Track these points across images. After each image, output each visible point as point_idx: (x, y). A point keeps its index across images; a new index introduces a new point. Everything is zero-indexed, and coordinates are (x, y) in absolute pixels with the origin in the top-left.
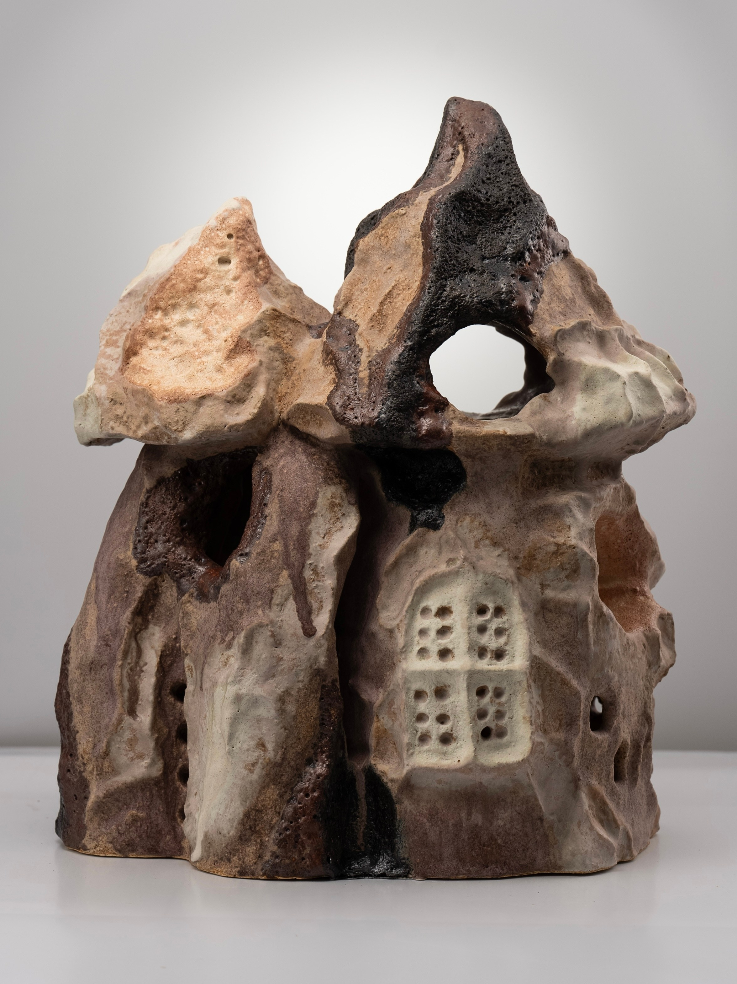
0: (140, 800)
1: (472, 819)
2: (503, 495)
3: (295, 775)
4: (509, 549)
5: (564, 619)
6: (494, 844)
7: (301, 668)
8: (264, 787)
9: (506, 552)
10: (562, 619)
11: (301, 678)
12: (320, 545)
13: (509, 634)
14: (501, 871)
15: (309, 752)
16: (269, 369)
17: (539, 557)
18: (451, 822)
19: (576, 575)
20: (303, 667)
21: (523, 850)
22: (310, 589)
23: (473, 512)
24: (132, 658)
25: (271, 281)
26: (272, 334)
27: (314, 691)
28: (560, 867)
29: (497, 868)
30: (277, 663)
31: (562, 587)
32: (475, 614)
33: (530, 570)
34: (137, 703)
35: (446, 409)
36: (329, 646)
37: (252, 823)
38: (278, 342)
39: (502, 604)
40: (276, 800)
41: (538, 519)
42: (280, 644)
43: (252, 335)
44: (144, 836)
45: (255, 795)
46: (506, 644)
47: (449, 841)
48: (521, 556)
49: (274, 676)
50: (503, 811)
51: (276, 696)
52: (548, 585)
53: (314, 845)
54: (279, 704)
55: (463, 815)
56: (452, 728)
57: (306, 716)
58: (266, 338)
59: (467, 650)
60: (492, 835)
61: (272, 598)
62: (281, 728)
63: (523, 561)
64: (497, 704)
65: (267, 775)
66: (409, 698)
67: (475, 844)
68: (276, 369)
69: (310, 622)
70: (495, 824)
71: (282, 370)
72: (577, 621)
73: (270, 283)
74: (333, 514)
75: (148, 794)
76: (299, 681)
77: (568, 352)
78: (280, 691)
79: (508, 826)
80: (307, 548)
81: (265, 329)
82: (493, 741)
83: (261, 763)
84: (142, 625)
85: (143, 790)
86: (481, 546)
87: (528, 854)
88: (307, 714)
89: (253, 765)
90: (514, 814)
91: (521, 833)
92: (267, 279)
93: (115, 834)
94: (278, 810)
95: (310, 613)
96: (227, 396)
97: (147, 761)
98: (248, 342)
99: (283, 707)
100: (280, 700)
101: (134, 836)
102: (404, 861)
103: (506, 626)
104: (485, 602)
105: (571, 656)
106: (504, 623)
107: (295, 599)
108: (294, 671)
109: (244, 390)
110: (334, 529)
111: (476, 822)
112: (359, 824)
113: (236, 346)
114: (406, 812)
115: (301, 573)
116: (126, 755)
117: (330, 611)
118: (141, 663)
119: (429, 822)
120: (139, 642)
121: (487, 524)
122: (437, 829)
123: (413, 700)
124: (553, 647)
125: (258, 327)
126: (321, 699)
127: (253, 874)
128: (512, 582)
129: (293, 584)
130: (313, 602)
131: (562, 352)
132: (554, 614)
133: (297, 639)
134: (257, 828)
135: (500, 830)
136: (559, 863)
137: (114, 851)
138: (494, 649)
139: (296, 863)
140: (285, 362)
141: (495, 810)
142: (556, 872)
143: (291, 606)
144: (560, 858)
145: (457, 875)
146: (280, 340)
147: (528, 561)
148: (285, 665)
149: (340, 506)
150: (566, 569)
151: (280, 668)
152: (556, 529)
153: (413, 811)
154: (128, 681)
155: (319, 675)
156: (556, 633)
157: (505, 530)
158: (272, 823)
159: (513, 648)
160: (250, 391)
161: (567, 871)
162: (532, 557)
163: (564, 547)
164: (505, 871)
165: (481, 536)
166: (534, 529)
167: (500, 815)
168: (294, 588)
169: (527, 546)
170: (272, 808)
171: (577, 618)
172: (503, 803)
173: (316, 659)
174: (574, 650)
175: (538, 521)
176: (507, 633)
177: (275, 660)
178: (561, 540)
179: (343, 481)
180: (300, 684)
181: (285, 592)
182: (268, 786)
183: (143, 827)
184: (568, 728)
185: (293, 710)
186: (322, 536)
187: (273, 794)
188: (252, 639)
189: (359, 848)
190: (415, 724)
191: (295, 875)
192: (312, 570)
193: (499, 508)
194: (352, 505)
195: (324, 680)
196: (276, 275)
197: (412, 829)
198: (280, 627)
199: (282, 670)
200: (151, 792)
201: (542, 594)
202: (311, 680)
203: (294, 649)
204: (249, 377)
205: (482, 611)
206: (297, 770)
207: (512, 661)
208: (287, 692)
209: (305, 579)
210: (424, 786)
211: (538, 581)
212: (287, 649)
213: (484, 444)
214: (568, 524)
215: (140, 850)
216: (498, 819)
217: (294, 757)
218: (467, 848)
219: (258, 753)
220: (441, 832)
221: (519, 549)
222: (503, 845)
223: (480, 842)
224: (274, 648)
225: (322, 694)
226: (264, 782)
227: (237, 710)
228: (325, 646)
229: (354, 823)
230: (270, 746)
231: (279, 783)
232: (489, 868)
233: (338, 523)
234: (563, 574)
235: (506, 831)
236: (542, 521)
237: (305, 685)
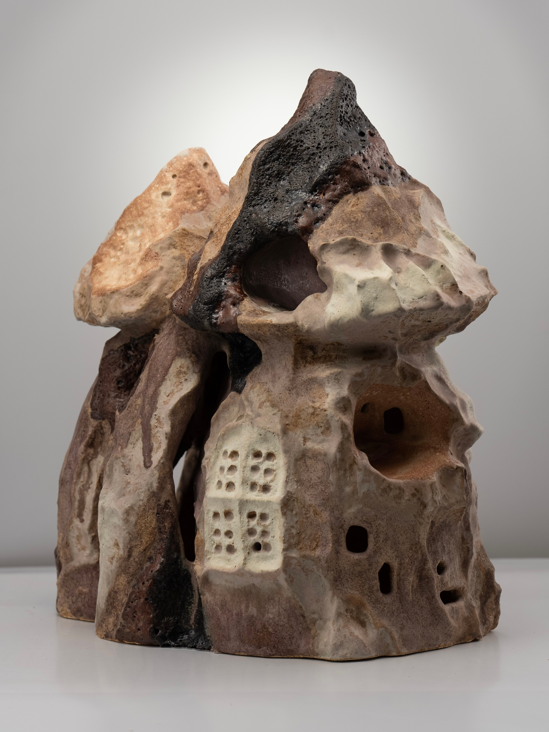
0: (85, 580)
1: (249, 611)
2: (283, 369)
3: (139, 568)
4: (282, 410)
5: (320, 465)
6: (266, 631)
7: (142, 491)
8: (118, 575)
9: (280, 412)
10: (318, 464)
11: (141, 498)
12: (164, 402)
13: (276, 474)
14: (270, 652)
15: (151, 552)
16: (168, 273)
17: (303, 416)
18: (235, 612)
19: (329, 432)
20: (143, 490)
21: (290, 638)
22: (153, 433)
23: (262, 381)
24: (84, 478)
25: (207, 208)
26: (179, 248)
27: (152, 508)
28: (317, 654)
29: (267, 649)
30: (126, 485)
31: (319, 440)
32: (251, 457)
33: (296, 426)
34: (84, 510)
35: (241, 303)
36: (159, 475)
37: (112, 601)
38: (182, 254)
39: (274, 451)
40: (125, 585)
41: (307, 388)
42: (129, 472)
43: (161, 248)
44: (86, 605)
45: (114, 581)
46: (272, 481)
47: (234, 626)
48: (291, 415)
49: (124, 495)
50: (272, 607)
51: (124, 509)
52: (309, 439)
53: (145, 620)
54: (126, 515)
55: (243, 607)
56: (234, 541)
57: (145, 526)
58: (174, 250)
59: (241, 484)
60: (265, 624)
61: (129, 439)
62: (127, 533)
63: (292, 420)
64: (263, 526)
65: (120, 566)
66: (209, 517)
67: (251, 630)
68: (175, 273)
69: (150, 457)
70: (266, 616)
71: (180, 273)
72: (329, 467)
73: (206, 210)
74: (178, 379)
75: (90, 575)
76: (140, 500)
77: (328, 262)
78: (127, 506)
79: (277, 619)
80: (156, 403)
81: (173, 243)
82: (262, 553)
83: (117, 558)
84: (93, 455)
85: (86, 572)
86: (263, 407)
87: (294, 641)
88: (147, 525)
89: (113, 558)
90: (281, 610)
91: (287, 625)
92: (204, 207)
93: (71, 603)
94: (126, 593)
95: (151, 450)
96: (127, 292)
97: (88, 552)
98: (156, 253)
99: (128, 518)
100: (126, 512)
101: (80, 604)
102: (208, 638)
103: (274, 468)
104: (259, 449)
105: (324, 493)
106: (273, 465)
107: (143, 440)
108: (137, 492)
109: (142, 288)
110: (175, 391)
111: (252, 614)
112: (193, 608)
113: (146, 255)
114: (207, 602)
115: (149, 420)
116: (77, 547)
117: (164, 450)
118: (90, 482)
119: (221, 611)
120: (91, 467)
121: (270, 390)
122: (225, 616)
123: (212, 519)
124: (310, 486)
125: (168, 242)
126: (158, 513)
127: (111, 638)
128: (278, 435)
129: (143, 429)
130: (154, 443)
131: (324, 261)
132: (313, 461)
133: (140, 469)
134: (115, 605)
135: (271, 621)
136: (316, 650)
137: (71, 615)
138: (262, 484)
139: (134, 632)
140: (184, 268)
141: (266, 606)
142: (315, 657)
143: (140, 445)
144: (317, 647)
145: (239, 652)
146: (185, 252)
147: (295, 419)
148: (131, 487)
149: (185, 374)
150: (321, 427)
151: (128, 489)
152: (318, 396)
153: (212, 601)
154: (79, 494)
155: (155, 497)
156: (314, 475)
157: (281, 395)
158: (123, 601)
159: (277, 484)
160: (146, 288)
161: (322, 657)
162: (298, 416)
163: (319, 409)
164: (274, 653)
165: (265, 399)
166: (302, 396)
167: (270, 610)
168: (143, 432)
169: (295, 408)
170: (123, 591)
171: (328, 464)
172: (272, 601)
173: (152, 484)
174: (327, 489)
175: (306, 390)
176: (275, 473)
177: (124, 484)
178: (317, 405)
179: (193, 355)
180: (141, 502)
181: (137, 435)
182: (121, 575)
183: (86, 599)
184: (323, 548)
185: (134, 520)
186: (167, 395)
187: (123, 581)
188: (113, 467)
189: (191, 626)
190: (212, 537)
191: (134, 641)
192: (157, 419)
193: (279, 379)
194: (196, 373)
195: (159, 501)
196: (213, 204)
197: (211, 615)
198: (130, 460)
199: (130, 491)
200: (92, 575)
201: (304, 445)
202: (149, 500)
203: (137, 476)
204: (146, 278)
205: (257, 455)
206: (140, 564)
207: (274, 494)
208: (131, 508)
209: (151, 425)
210: (218, 583)
211: (301, 435)
212: (133, 476)
213: (259, 330)
214: (327, 392)
215: (85, 616)
216: (268, 613)
217: (138, 555)
218: (246, 632)
219: (115, 550)
220: (228, 619)
221: (289, 410)
222: (273, 632)
223: (255, 629)
224: (125, 475)
225: (157, 511)
226: (118, 571)
227: (102, 518)
228: (157, 476)
229: (190, 607)
230: (121, 546)
231: (128, 573)
232: (261, 649)
233: (180, 386)
234: (319, 431)
235: (275, 623)
236: (310, 390)
237: (144, 503)
